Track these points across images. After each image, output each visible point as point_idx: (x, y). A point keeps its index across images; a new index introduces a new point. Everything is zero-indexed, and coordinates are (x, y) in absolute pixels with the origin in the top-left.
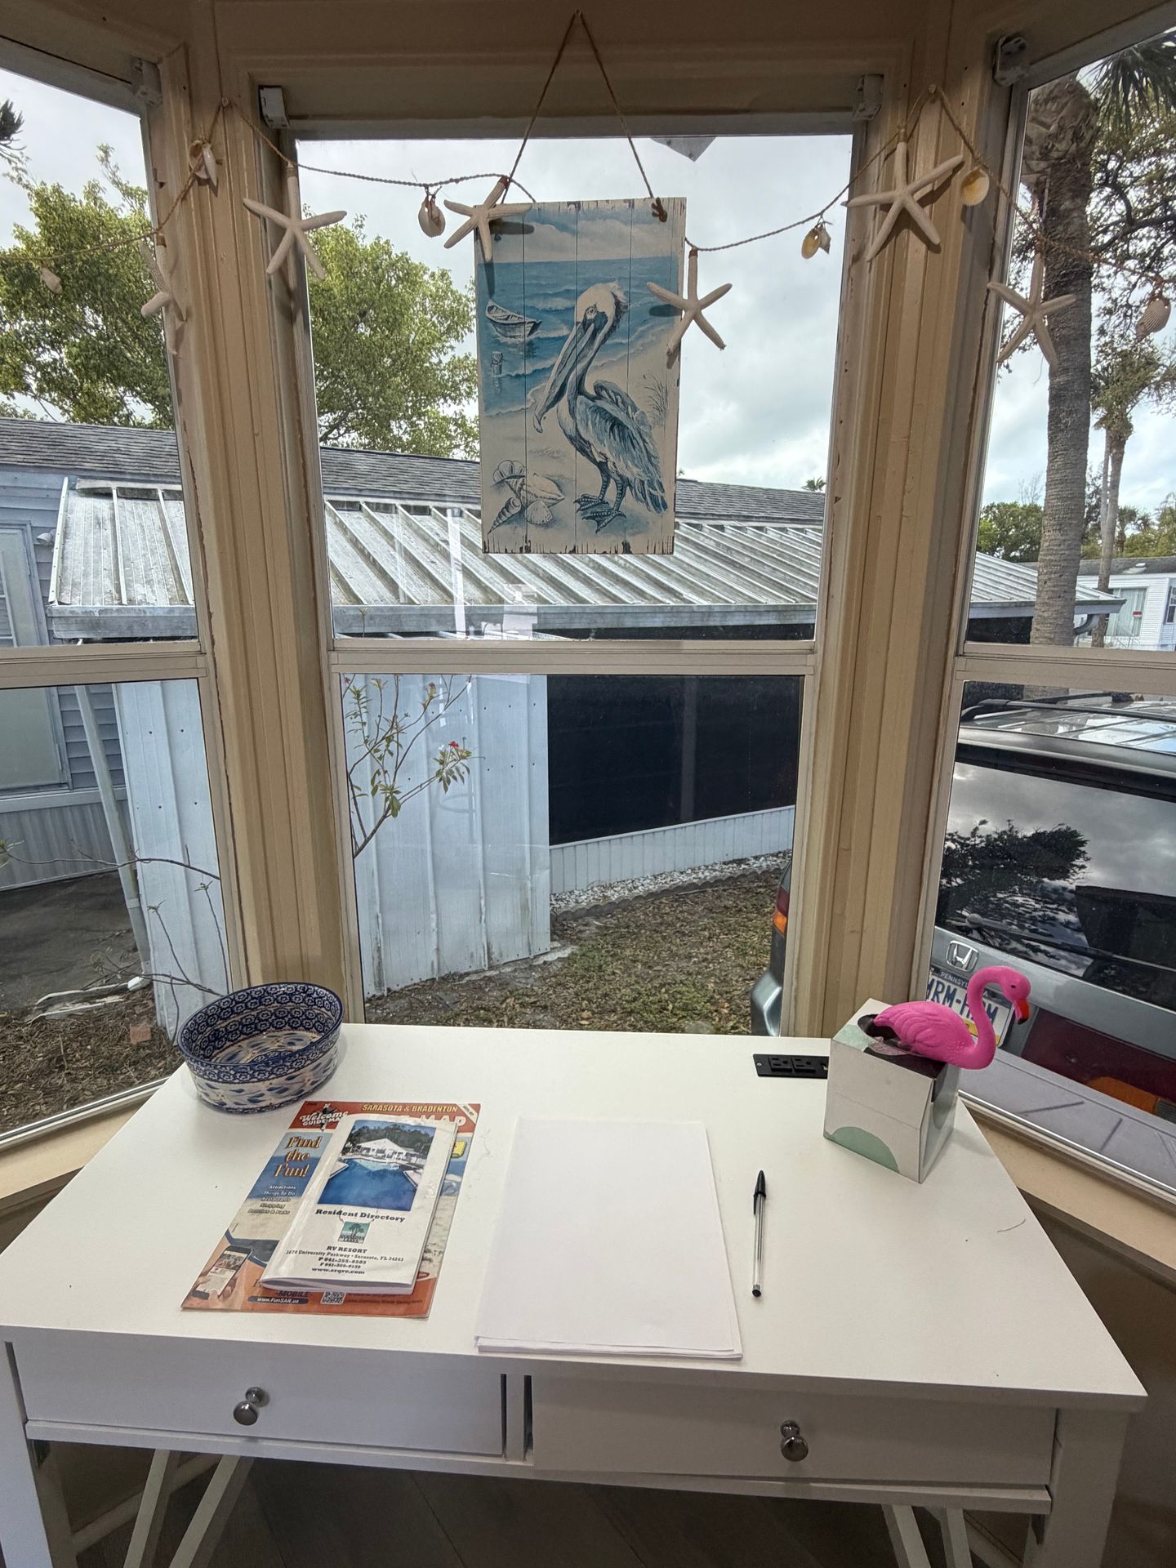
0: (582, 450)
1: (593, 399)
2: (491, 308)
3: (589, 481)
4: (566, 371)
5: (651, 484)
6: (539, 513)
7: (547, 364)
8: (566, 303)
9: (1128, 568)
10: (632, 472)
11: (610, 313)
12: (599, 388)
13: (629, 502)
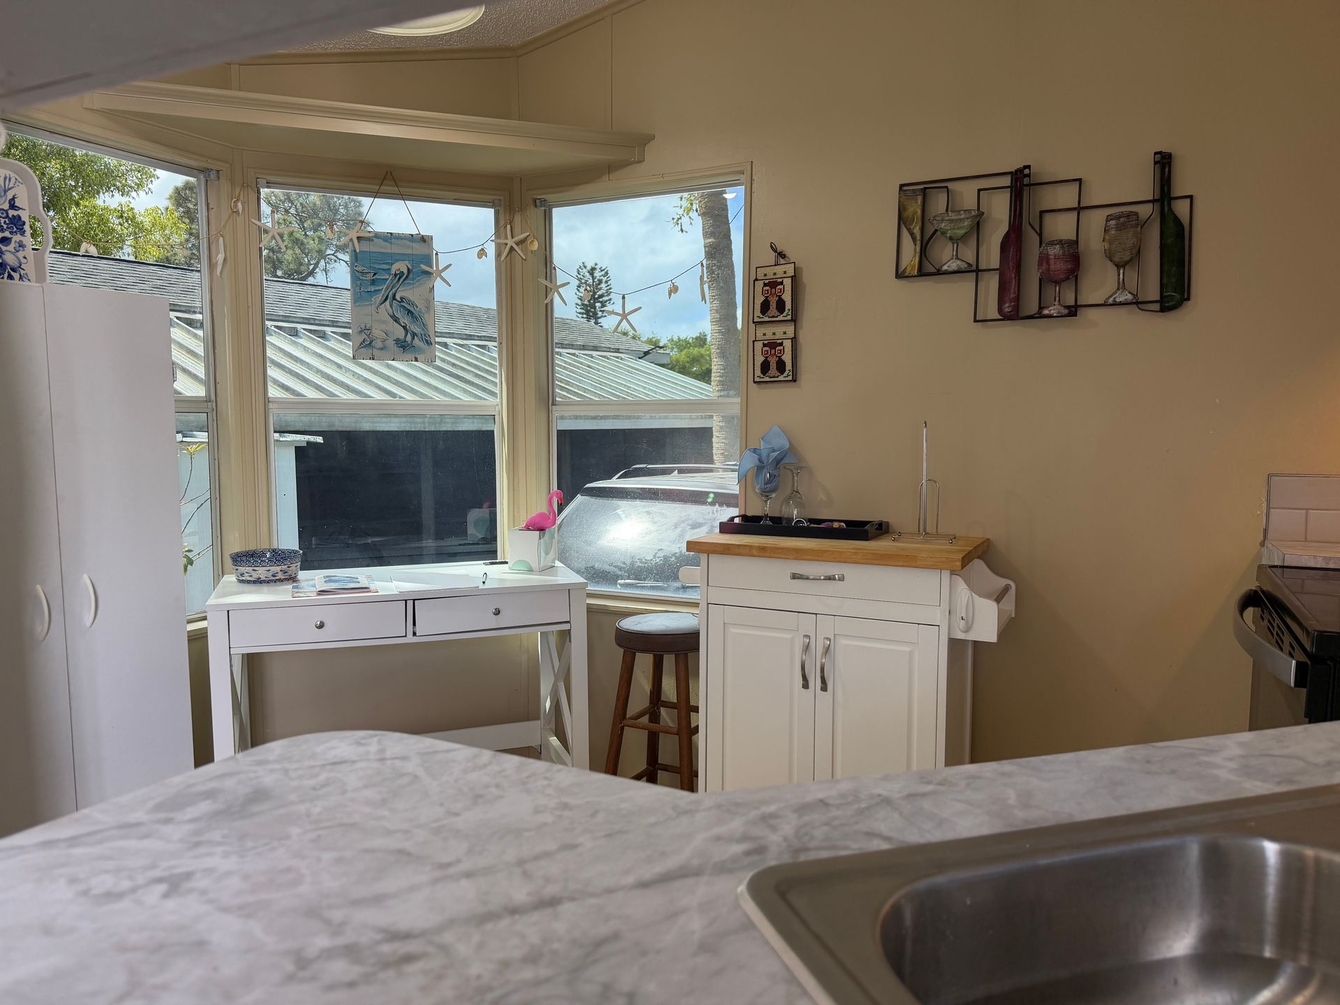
0: (396, 321)
1: (400, 302)
2: (356, 266)
4: (388, 291)
5: (425, 335)
6: (378, 344)
7: (380, 288)
8: (388, 267)
10: (417, 330)
11: (406, 272)
12: (402, 298)
13: (416, 341)
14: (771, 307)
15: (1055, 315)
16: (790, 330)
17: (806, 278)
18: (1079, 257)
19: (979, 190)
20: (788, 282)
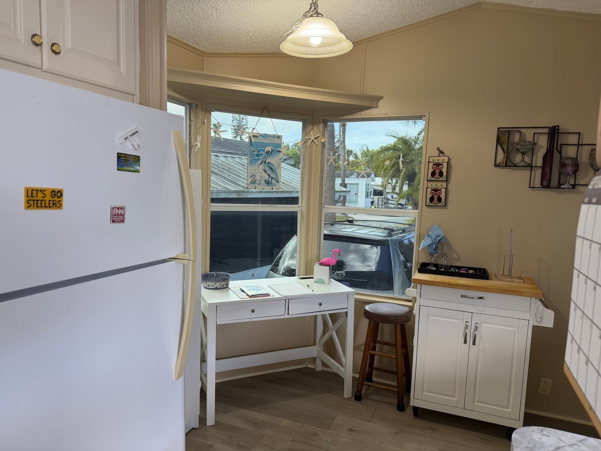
0: (265, 172)
1: (267, 164)
2: (251, 148)
3: (267, 177)
4: (263, 159)
5: (277, 178)
6: (258, 182)
7: (260, 158)
8: (264, 149)
9: (351, 175)
10: (274, 176)
11: (271, 151)
12: (268, 162)
13: (273, 181)
14: (436, 175)
15: (567, 188)
16: (444, 184)
17: (453, 163)
18: (578, 165)
19: (534, 134)
20: (445, 165)
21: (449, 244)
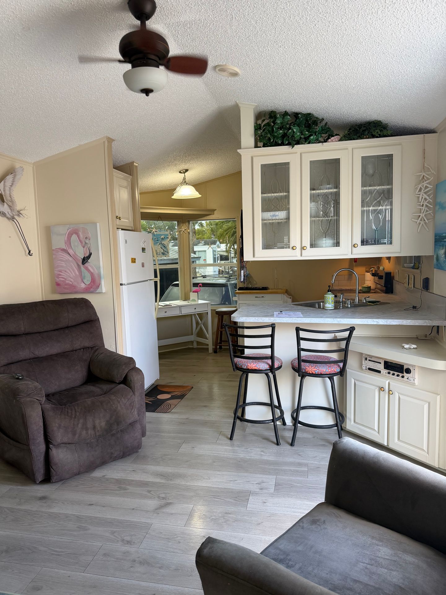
0: (162, 248)
3: (162, 251)
6: (158, 254)
7: (159, 242)
8: (160, 237)
9: (199, 244)
10: (166, 250)
11: (164, 238)
12: (163, 243)
13: (166, 253)
21: (251, 277)
